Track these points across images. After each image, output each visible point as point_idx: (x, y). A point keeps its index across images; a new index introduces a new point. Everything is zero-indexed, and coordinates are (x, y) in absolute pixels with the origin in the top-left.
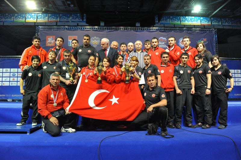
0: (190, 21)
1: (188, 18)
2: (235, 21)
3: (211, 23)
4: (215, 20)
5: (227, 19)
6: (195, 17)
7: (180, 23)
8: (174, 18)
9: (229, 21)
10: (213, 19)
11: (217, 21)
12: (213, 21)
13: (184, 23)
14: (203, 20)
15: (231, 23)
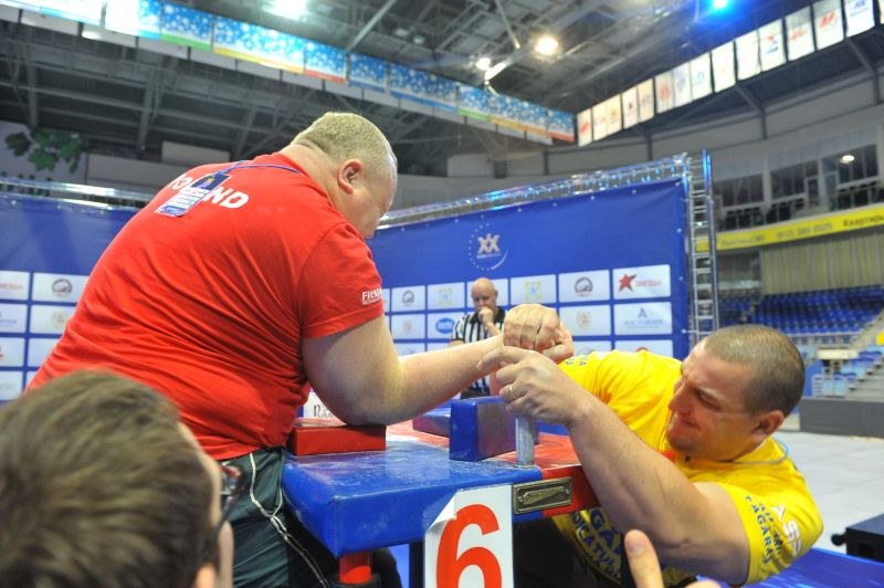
0: (259, 45)
1: (252, 33)
2: (441, 87)
3: (348, 73)
4: (366, 68)
5: (412, 73)
6: (283, 36)
7: (212, 46)
8: (183, 15)
9: (420, 83)
10: (358, 62)
11: (372, 73)
12: (356, 65)
13: (229, 47)
14: (314, 55)
15: (423, 89)
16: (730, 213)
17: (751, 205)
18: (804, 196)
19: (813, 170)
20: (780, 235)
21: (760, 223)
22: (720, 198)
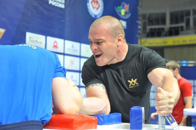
16: (151, 29)
17: (160, 26)
18: (184, 25)
19: (188, 14)
20: (174, 42)
21: (166, 36)
22: (147, 21)
